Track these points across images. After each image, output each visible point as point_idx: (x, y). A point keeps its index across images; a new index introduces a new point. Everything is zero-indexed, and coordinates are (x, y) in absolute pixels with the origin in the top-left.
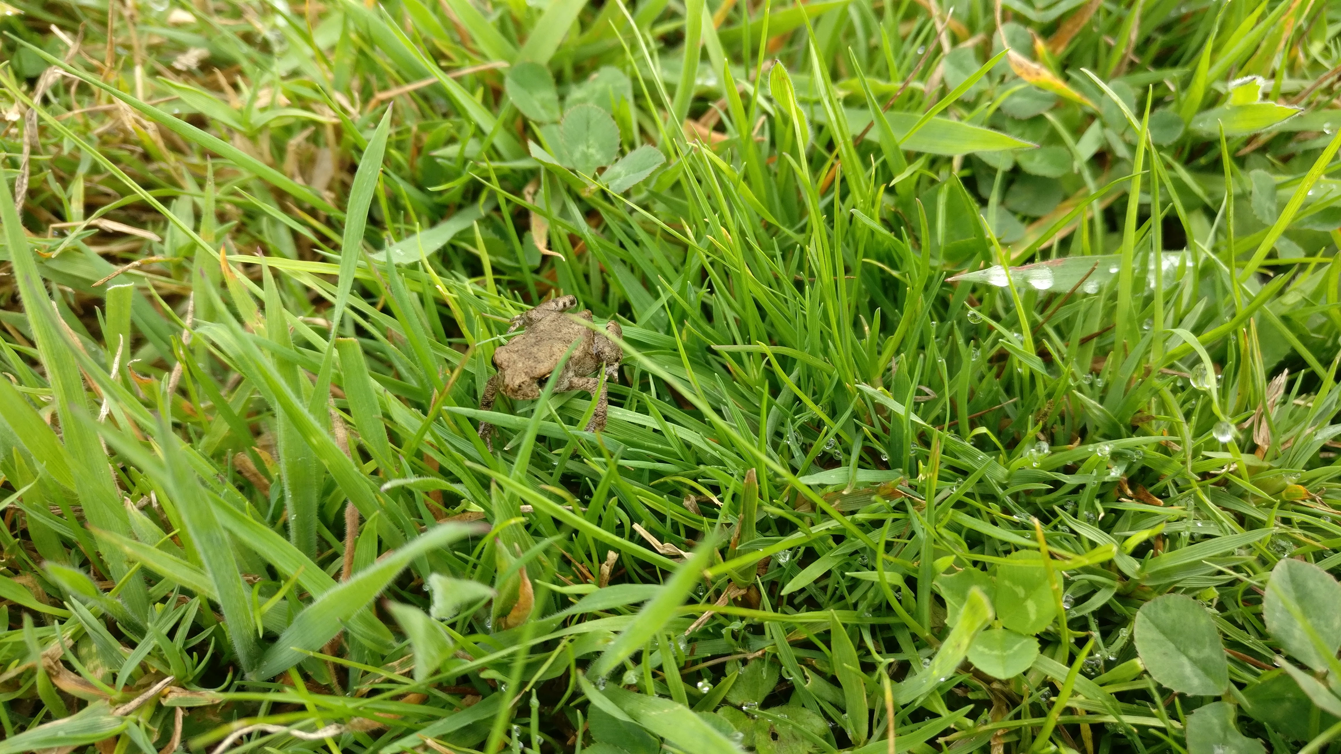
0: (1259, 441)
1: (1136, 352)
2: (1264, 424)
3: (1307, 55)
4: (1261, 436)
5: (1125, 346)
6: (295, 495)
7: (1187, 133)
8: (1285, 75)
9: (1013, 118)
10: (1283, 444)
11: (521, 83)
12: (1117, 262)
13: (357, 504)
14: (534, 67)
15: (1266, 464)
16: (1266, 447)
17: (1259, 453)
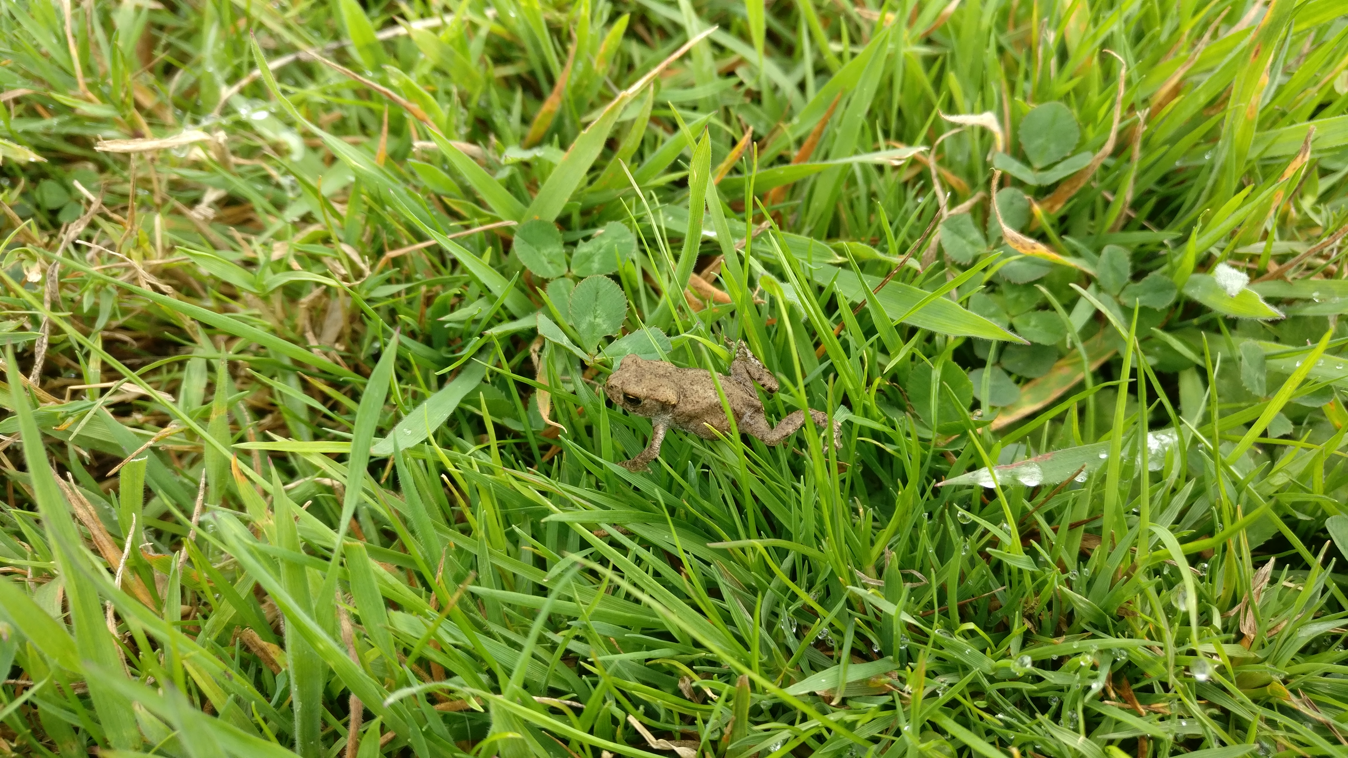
0: (1245, 630)
1: (1123, 545)
2: (1250, 611)
3: (1298, 210)
4: (1248, 624)
5: (1112, 535)
6: (301, 685)
7: (1180, 296)
8: (1276, 235)
9: (1009, 282)
10: (1269, 631)
11: (528, 241)
12: (1106, 449)
13: (360, 696)
14: (541, 224)
15: (1252, 655)
16: (1252, 636)
17: (1245, 643)
